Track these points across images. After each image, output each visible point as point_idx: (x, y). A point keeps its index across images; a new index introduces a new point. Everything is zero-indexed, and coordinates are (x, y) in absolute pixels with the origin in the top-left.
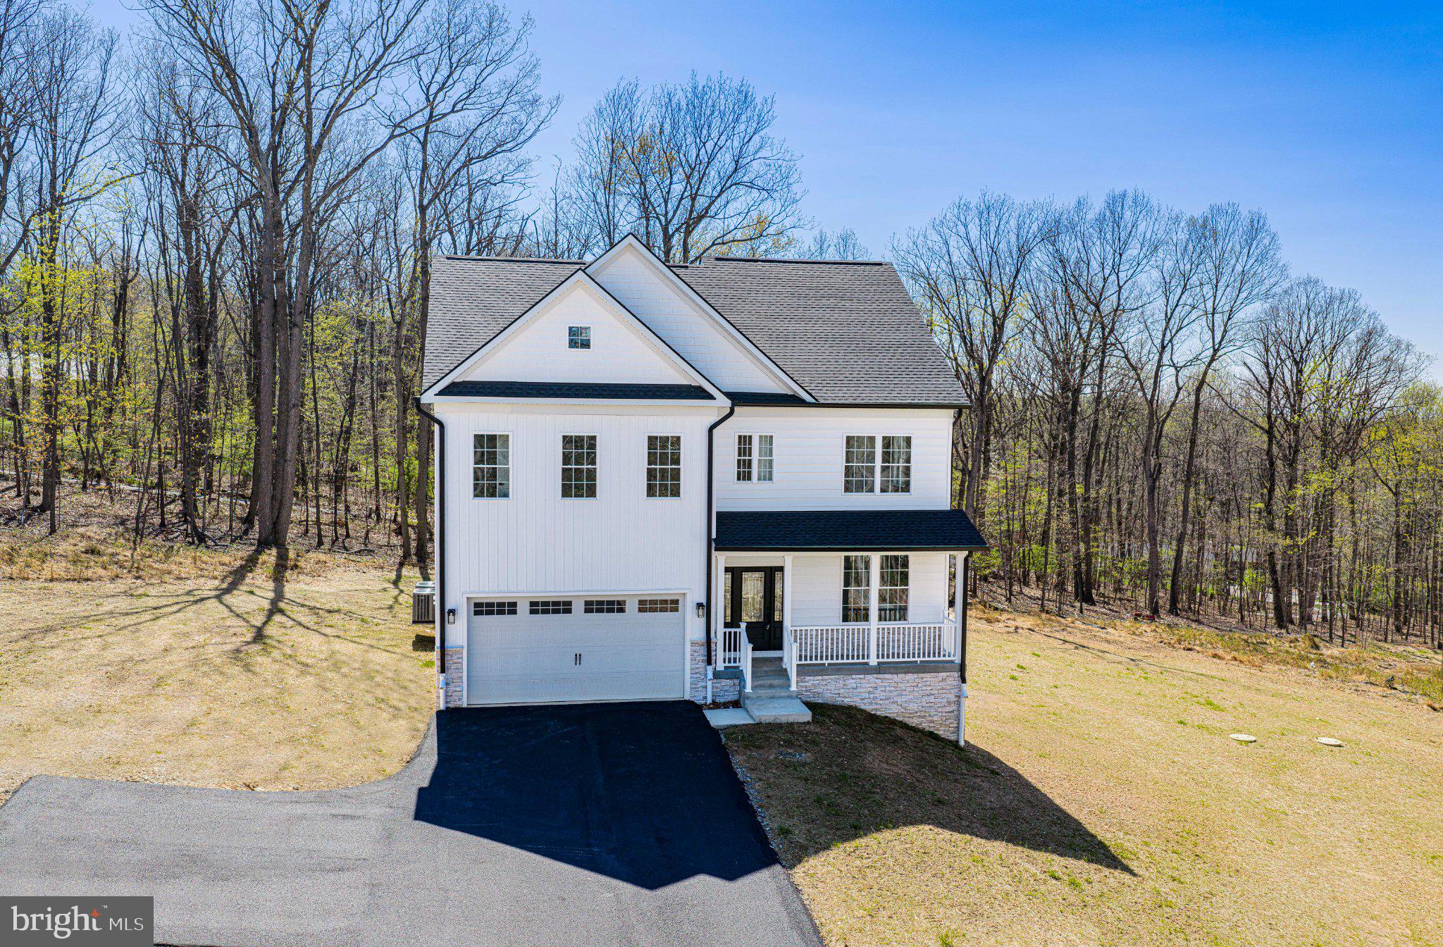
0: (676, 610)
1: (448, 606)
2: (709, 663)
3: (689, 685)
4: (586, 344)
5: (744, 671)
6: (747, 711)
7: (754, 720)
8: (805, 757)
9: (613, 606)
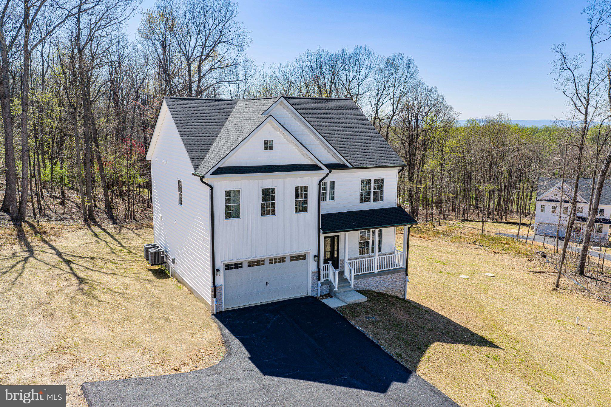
0: (305, 259)
1: (216, 268)
2: (319, 279)
3: (311, 290)
4: (271, 148)
5: (332, 282)
6: (339, 299)
7: (346, 303)
8: (376, 318)
9: (280, 260)
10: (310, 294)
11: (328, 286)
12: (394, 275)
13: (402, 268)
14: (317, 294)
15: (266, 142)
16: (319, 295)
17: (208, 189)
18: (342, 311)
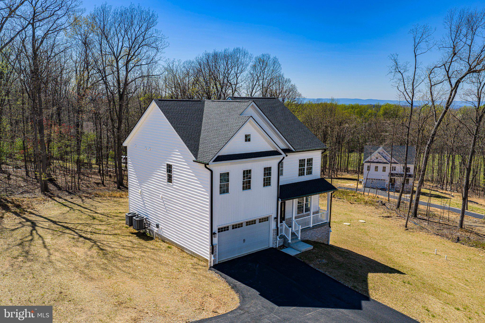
0: (268, 220)
1: (213, 232)
2: (278, 235)
3: (272, 243)
4: (249, 140)
5: (286, 236)
6: (293, 248)
7: (301, 251)
8: (324, 261)
9: (253, 222)
10: (271, 246)
11: (283, 239)
12: (323, 228)
13: (326, 222)
14: (276, 246)
15: (246, 136)
16: (277, 247)
17: (209, 172)
18: (300, 258)
